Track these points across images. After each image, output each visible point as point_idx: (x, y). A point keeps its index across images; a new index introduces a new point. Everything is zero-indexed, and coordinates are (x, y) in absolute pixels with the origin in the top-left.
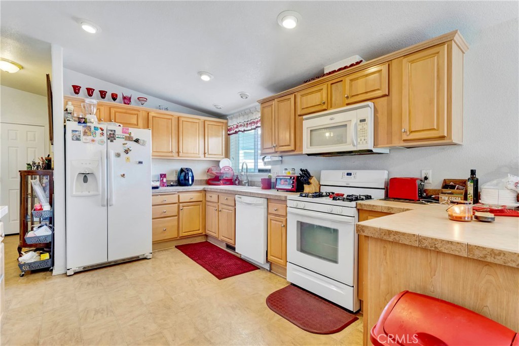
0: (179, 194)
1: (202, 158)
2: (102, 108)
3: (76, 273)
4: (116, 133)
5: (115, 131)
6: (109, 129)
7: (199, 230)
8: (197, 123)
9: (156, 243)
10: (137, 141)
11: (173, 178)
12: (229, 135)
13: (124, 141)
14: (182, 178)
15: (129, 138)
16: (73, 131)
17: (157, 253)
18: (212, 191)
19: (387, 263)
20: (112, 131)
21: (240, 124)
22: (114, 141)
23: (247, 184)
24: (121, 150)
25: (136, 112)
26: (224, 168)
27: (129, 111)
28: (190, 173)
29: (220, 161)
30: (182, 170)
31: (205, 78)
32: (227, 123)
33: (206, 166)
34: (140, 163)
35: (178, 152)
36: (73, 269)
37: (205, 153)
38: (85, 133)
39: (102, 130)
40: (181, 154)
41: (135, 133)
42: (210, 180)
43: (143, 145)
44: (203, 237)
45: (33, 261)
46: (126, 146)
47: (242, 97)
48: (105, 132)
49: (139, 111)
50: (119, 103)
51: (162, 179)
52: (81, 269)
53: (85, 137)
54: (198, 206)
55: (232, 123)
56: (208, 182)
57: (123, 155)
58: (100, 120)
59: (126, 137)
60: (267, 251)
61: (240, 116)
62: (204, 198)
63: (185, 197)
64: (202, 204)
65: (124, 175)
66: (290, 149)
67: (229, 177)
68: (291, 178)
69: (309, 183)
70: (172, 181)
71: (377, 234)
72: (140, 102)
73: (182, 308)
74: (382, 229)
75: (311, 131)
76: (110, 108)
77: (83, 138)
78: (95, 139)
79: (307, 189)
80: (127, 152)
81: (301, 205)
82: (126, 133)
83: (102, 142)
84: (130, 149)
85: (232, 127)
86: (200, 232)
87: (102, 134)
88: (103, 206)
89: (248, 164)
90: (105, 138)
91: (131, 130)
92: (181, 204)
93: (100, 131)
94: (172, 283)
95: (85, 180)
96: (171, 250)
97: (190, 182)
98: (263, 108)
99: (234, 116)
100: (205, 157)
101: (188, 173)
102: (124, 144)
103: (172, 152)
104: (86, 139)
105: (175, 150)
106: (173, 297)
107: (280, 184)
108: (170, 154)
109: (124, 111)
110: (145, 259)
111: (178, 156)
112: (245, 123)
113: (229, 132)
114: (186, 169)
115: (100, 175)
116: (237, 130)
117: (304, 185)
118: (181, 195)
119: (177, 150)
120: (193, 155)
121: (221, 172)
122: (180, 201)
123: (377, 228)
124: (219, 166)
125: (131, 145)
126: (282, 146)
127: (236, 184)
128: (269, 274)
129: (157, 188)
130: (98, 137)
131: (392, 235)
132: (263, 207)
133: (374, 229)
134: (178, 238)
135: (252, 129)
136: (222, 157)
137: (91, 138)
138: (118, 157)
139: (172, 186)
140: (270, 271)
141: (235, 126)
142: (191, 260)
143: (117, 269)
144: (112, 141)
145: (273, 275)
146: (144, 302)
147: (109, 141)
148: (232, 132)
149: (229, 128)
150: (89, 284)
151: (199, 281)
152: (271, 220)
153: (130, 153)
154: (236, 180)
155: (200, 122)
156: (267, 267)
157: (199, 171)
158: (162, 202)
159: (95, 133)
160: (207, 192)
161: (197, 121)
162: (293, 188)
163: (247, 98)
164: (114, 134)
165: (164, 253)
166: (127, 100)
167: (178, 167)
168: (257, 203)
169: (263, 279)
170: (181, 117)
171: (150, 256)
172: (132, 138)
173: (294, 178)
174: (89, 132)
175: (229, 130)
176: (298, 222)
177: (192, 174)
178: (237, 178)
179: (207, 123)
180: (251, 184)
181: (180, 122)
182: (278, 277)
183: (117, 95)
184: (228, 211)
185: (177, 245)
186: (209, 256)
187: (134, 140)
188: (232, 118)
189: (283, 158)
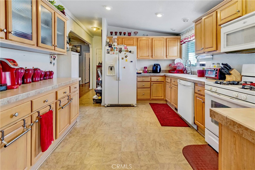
0: (151, 77)
1: (165, 58)
2: (120, 39)
3: (108, 106)
4: (122, 49)
5: (121, 48)
6: (119, 48)
7: (162, 97)
8: (162, 40)
9: (138, 100)
10: (130, 52)
11: (151, 69)
12: (181, 44)
13: (125, 52)
14: (155, 68)
15: (127, 51)
16: (107, 50)
17: (140, 105)
18: (169, 77)
19: (236, 153)
20: (120, 48)
21: (187, 37)
22: (121, 52)
23: (190, 73)
24: (124, 57)
25: (133, 39)
26: (177, 63)
27: (130, 39)
28: (159, 67)
29: (175, 60)
30: (155, 65)
31: (159, 16)
32: (180, 38)
33: (168, 63)
34: (132, 62)
35: (152, 56)
36: (107, 104)
37: (167, 56)
38: (111, 50)
39: (117, 48)
40: (153, 57)
41: (130, 48)
42: (171, 70)
43: (133, 53)
44: (165, 101)
45: (96, 99)
46: (126, 54)
47: (184, 21)
48: (118, 49)
49: (134, 38)
50: (126, 36)
51: (145, 69)
52: (109, 105)
53: (111, 52)
54: (162, 84)
55: (182, 37)
56: (169, 72)
57: (125, 58)
58: (118, 44)
59: (126, 50)
60: (194, 117)
61: (187, 33)
62: (165, 80)
63: (154, 79)
64: (163, 83)
65: (125, 67)
66: (213, 50)
67: (180, 68)
68: (215, 70)
69: (230, 74)
70: (150, 71)
71: (224, 122)
72: (135, 34)
73: (135, 134)
74: (229, 119)
75: (227, 35)
76: (122, 39)
77: (110, 52)
78: (114, 52)
79: (228, 78)
80: (126, 57)
81: (214, 89)
82: (126, 49)
83: (117, 53)
84: (127, 56)
85: (183, 40)
86: (162, 98)
87: (117, 50)
88: (117, 80)
89: (191, 61)
90: (118, 51)
91: (128, 47)
92: (152, 82)
93: (116, 49)
94: (138, 120)
95: (111, 69)
96: (146, 105)
97: (158, 71)
98: (196, 25)
99: (183, 33)
100: (167, 58)
101: (158, 67)
102: (125, 54)
103: (149, 56)
104: (111, 53)
105: (150, 55)
106: (135, 128)
107: (208, 74)
108: (148, 57)
109: (127, 39)
110: (133, 106)
111: (152, 58)
112: (190, 36)
113: (181, 43)
114: (157, 64)
115: (116, 68)
116: (185, 41)
117: (226, 75)
118: (152, 78)
119: (151, 55)
120: (160, 57)
121: (175, 66)
122: (152, 81)
123: (224, 117)
124: (174, 63)
125: (128, 54)
126: (208, 48)
127: (184, 73)
128: (196, 132)
129: (140, 73)
130: (115, 52)
131: (236, 127)
132: (191, 88)
133: (222, 116)
134: (151, 99)
135: (193, 39)
136: (177, 57)
137: (113, 52)
138: (123, 59)
139: (150, 73)
140: (197, 131)
141: (184, 39)
142: (153, 112)
143: (121, 108)
144: (120, 53)
145: (198, 134)
146: (122, 126)
147: (119, 53)
148: (183, 42)
149: (181, 40)
150: (109, 112)
151: (151, 123)
152: (196, 97)
153: (127, 57)
154: (184, 71)
155: (164, 39)
156: (195, 127)
157: (164, 66)
158: (143, 80)
159: (114, 50)
160: (166, 77)
161: (162, 39)
162: (215, 76)
163: (188, 21)
164: (121, 50)
165: (143, 105)
166: (129, 34)
167: (153, 63)
168: (188, 85)
169: (189, 134)
170: (153, 38)
171: (135, 106)
172: (128, 51)
173: (217, 70)
174: (112, 50)
175: (181, 42)
176: (212, 101)
177: (160, 67)
178: (185, 69)
179: (168, 40)
180: (193, 73)
181: (153, 41)
182: (201, 136)
183: (125, 33)
184: (175, 88)
185: (150, 103)
186: (163, 112)
187: (129, 51)
188: (183, 35)
189: (214, 56)
